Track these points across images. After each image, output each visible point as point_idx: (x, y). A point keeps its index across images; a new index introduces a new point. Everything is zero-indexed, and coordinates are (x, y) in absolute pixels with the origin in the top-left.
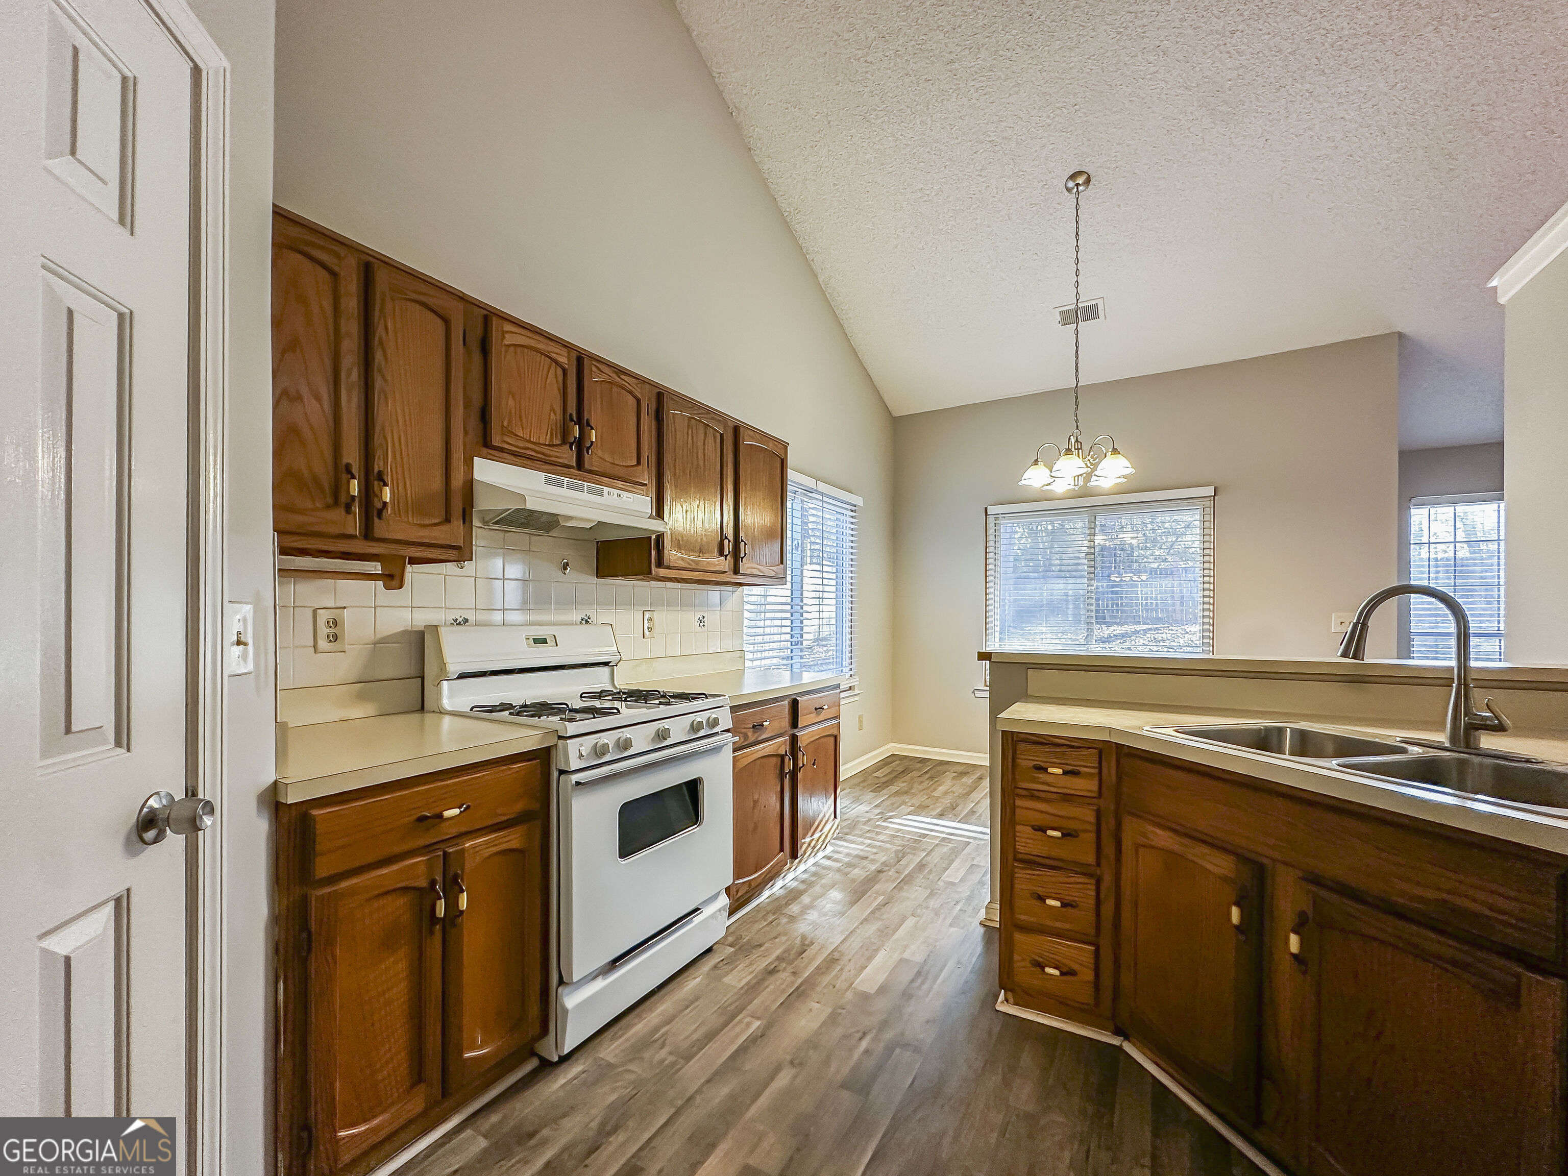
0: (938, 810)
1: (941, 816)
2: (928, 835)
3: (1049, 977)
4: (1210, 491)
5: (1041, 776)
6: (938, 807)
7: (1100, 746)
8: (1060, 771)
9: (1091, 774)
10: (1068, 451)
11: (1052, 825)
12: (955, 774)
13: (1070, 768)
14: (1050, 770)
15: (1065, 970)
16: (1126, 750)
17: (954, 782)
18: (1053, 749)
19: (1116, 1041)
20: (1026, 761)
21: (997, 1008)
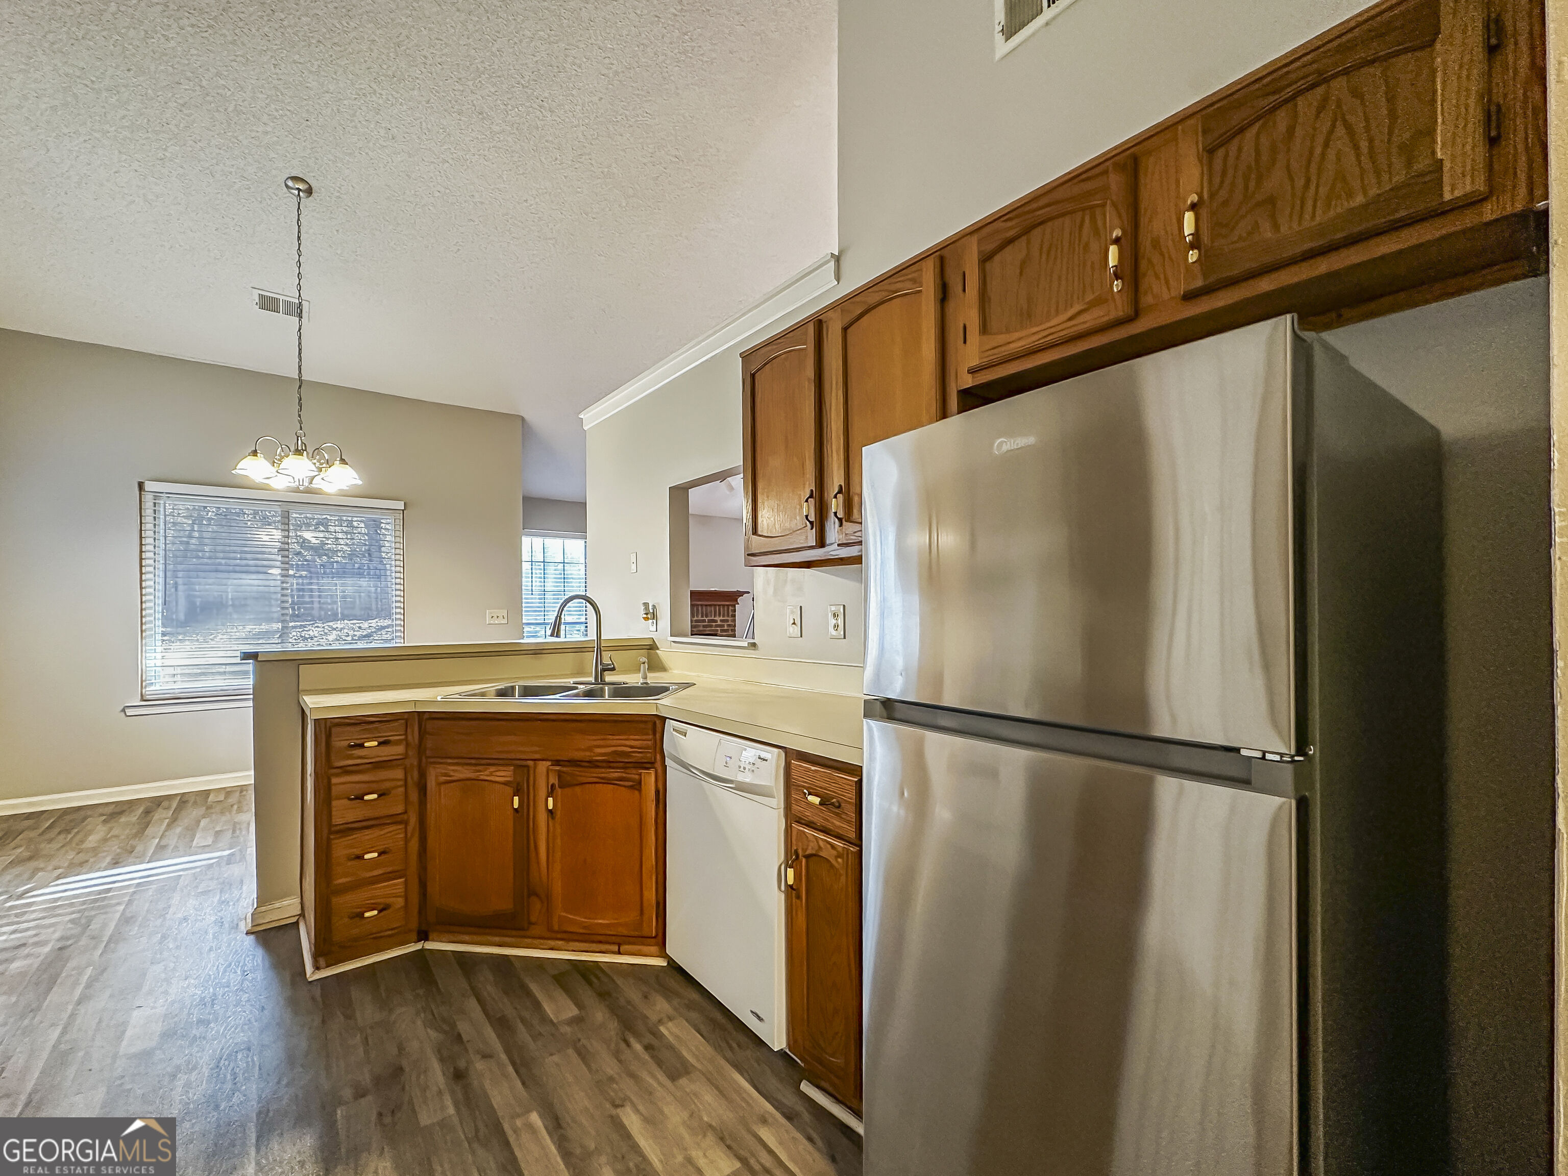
0: (108, 859)
1: (116, 863)
2: (111, 888)
3: (369, 920)
4: (400, 505)
5: (353, 752)
6: (105, 857)
7: (406, 716)
8: (376, 743)
9: (401, 741)
10: (298, 452)
11: (367, 791)
12: (104, 817)
13: (381, 740)
14: (366, 744)
15: (381, 907)
16: (426, 716)
17: (109, 825)
18: (367, 727)
19: (418, 946)
20: (339, 743)
21: (310, 980)
